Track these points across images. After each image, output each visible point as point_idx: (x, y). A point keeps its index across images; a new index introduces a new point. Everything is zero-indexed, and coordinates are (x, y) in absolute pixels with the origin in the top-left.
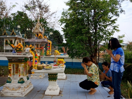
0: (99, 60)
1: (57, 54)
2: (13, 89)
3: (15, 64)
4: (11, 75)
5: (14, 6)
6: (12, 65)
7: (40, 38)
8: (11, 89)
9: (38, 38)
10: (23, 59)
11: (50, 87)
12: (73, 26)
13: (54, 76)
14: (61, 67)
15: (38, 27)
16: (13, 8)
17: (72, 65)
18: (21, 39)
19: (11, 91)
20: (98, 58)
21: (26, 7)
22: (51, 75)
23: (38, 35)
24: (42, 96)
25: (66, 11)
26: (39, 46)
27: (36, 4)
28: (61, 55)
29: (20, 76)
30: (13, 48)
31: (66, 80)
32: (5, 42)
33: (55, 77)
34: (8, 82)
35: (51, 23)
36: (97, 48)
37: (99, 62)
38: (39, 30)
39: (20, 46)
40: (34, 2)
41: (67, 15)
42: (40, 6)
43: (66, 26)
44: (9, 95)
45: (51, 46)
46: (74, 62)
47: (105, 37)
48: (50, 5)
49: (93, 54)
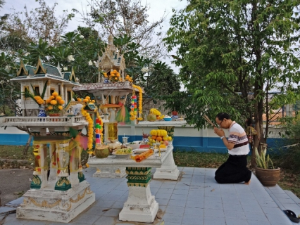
0: (269, 130)
1: (155, 117)
2: (44, 204)
3: (50, 143)
4: (39, 170)
5: (70, 16)
6: (41, 146)
7: (114, 80)
8: (41, 204)
9: (109, 81)
10: (66, 130)
11: (130, 201)
12: (199, 49)
13: (142, 173)
14: (156, 150)
15: (108, 56)
16: (69, 20)
17: (202, 145)
18: (61, 82)
19: (39, 208)
20: (265, 126)
21: (95, 15)
22: (134, 171)
23: (109, 74)
24: (112, 221)
25: (180, 14)
26: (114, 101)
27: (116, 8)
28: (166, 120)
29: (59, 172)
30: (40, 105)
31: (179, 183)
32: (22, 90)
33: (143, 176)
34: (33, 187)
35: (152, 47)
36: (262, 100)
37: (270, 136)
38: (113, 61)
39: (55, 99)
40: (111, 3)
41: (182, 25)
42: (125, 12)
43: (182, 51)
44: (35, 216)
45: (141, 99)
46: (204, 136)
47: (285, 71)
48: (148, 6)
49: (251, 116)
